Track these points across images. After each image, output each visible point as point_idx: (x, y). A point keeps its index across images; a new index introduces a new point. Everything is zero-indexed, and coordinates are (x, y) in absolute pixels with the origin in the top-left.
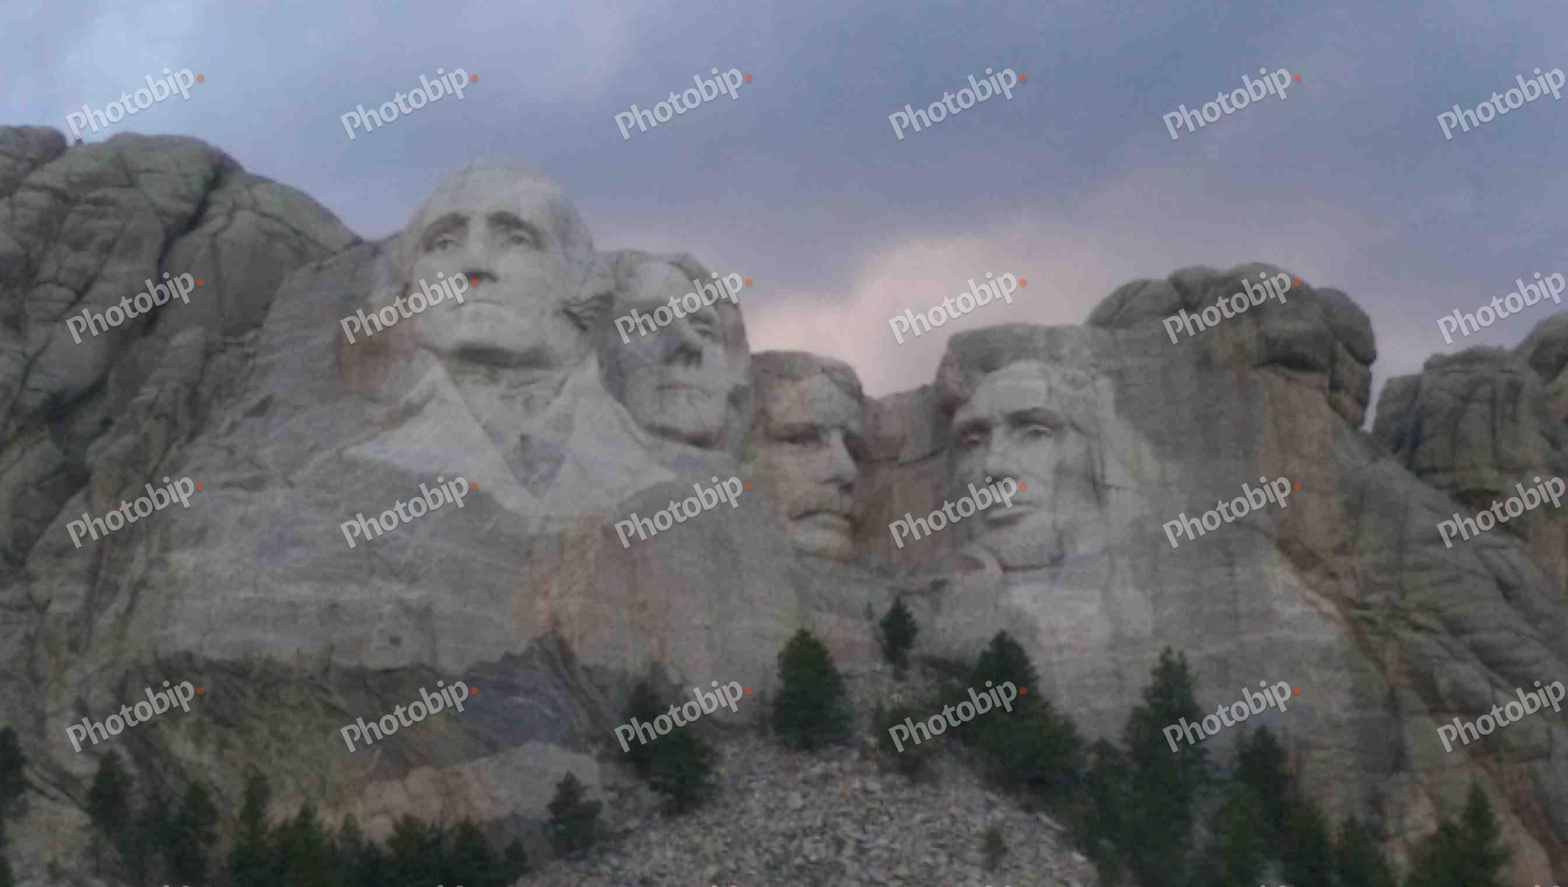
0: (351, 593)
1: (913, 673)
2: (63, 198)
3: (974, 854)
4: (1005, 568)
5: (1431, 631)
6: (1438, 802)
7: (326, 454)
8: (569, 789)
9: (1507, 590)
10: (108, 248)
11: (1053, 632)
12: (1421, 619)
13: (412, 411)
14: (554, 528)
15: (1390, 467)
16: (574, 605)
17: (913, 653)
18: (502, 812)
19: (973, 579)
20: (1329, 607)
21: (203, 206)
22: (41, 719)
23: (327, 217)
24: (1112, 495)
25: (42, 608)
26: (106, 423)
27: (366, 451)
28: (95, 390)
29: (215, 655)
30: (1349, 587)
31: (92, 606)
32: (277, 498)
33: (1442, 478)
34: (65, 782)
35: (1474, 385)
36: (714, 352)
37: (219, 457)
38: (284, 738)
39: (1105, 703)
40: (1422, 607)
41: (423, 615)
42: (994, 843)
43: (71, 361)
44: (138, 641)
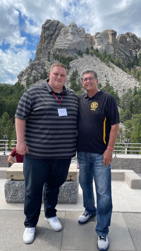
1: (92, 50)
2: (51, 23)
5: (118, 49)
8: (76, 56)
9: (122, 47)
10: (53, 26)
11: (99, 48)
13: (68, 36)
16: (76, 46)
18: (72, 57)
21: (58, 24)
22: (50, 51)
23: (64, 25)
25: (50, 45)
27: (66, 38)
28: (53, 34)
30: (114, 47)
33: (119, 41)
34: (52, 54)
36: (84, 33)
38: (62, 53)
39: (102, 52)
41: (69, 46)
42: (96, 59)
43: (51, 32)
44: (55, 47)
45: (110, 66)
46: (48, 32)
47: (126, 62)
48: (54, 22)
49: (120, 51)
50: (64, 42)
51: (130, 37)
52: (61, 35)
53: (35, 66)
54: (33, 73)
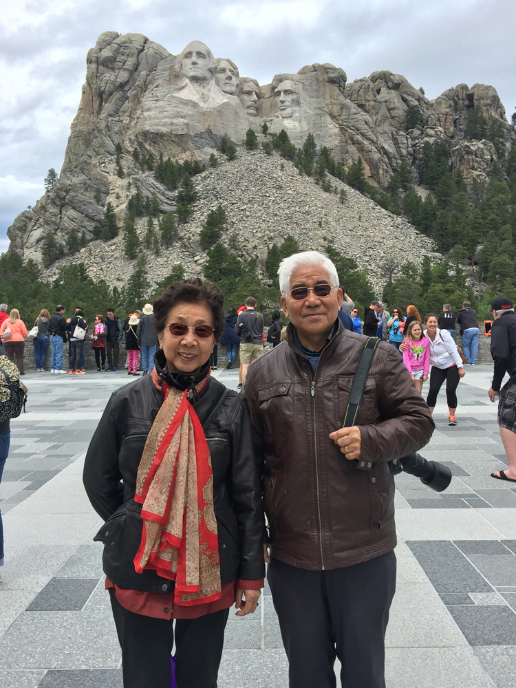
0: (175, 121)
1: (268, 136)
3: (279, 168)
4: (283, 118)
5: (353, 130)
6: (353, 159)
7: (169, 95)
8: (212, 155)
9: (366, 123)
10: (128, 55)
11: (291, 129)
12: (352, 128)
13: (183, 87)
14: (209, 110)
15: (348, 101)
17: (267, 132)
18: (201, 159)
19: (277, 119)
20: (337, 126)
21: (144, 47)
22: (123, 141)
23: (165, 49)
24: (301, 105)
25: (122, 121)
26: (130, 88)
27: (176, 95)
28: (128, 82)
29: (153, 131)
30: (340, 122)
31: (130, 121)
32: (161, 103)
33: (356, 102)
34: (128, 152)
35: (362, 85)
37: (151, 95)
38: (164, 146)
39: (299, 141)
40: (352, 126)
41: (187, 124)
42: (282, 166)
43: (123, 76)
44: (139, 128)
45: (333, 189)
46: (109, 76)
47: (381, 171)
48: (129, 40)
49: (359, 137)
50: (171, 110)
51: (389, 88)
52: (157, 87)
53: (72, 194)
54: (66, 219)
